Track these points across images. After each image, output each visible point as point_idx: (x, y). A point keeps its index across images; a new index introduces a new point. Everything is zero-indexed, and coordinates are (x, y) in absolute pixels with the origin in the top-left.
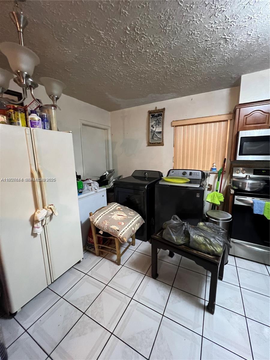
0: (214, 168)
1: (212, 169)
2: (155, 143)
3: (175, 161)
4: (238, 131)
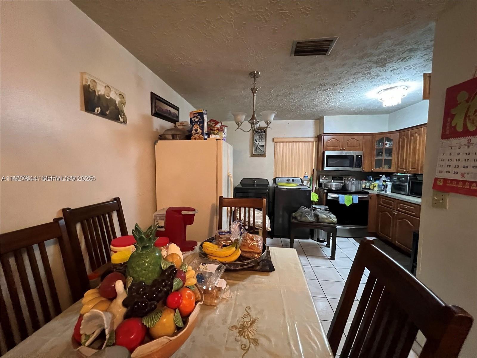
0: (306, 176)
1: (305, 177)
2: (258, 155)
3: (275, 170)
4: (324, 150)
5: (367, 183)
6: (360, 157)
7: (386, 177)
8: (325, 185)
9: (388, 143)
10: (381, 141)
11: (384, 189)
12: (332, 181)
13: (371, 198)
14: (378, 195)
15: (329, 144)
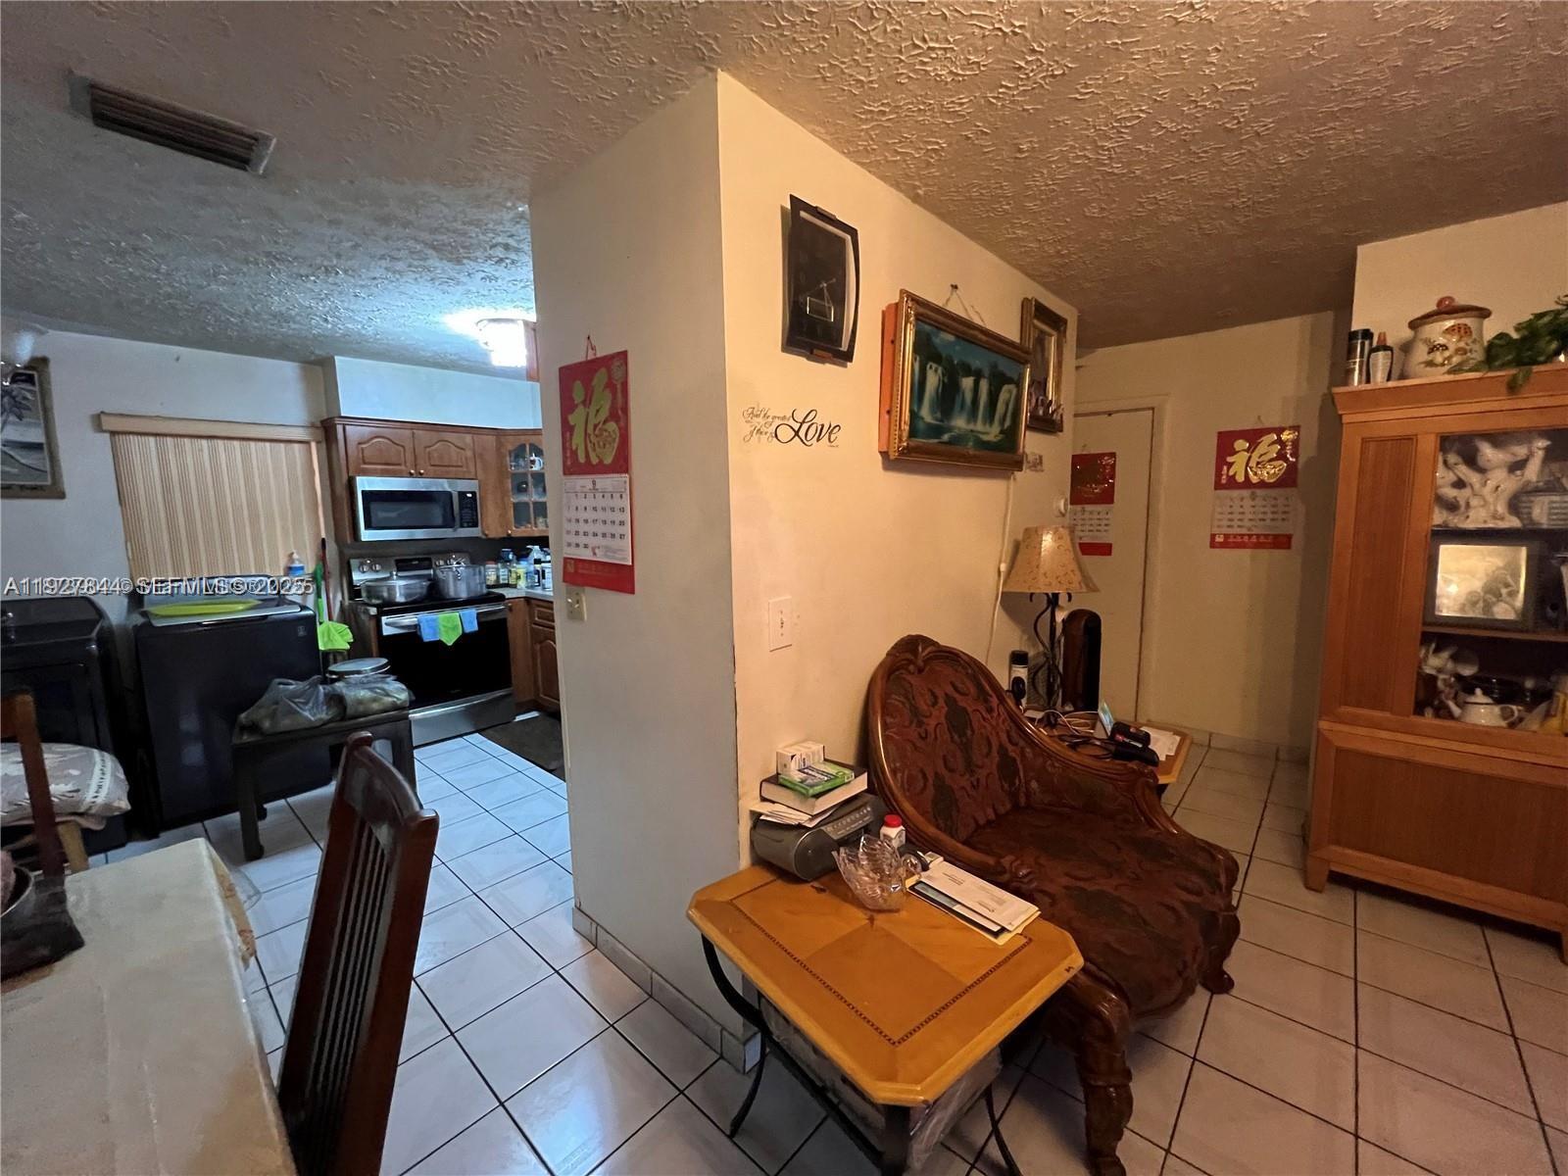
0: (297, 564)
1: (289, 569)
2: (9, 487)
4: (350, 474)
5: (501, 570)
6: (469, 495)
7: (542, 550)
8: (369, 589)
9: (537, 458)
10: (519, 453)
11: (539, 582)
12: (392, 575)
13: (511, 609)
14: (528, 600)
15: (366, 452)
